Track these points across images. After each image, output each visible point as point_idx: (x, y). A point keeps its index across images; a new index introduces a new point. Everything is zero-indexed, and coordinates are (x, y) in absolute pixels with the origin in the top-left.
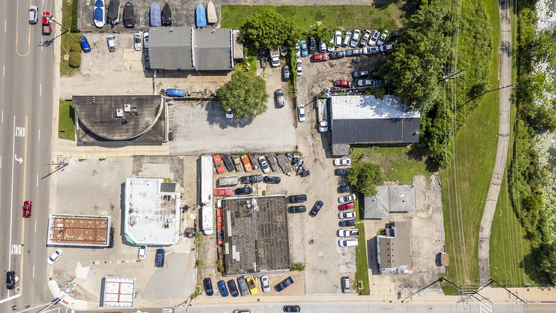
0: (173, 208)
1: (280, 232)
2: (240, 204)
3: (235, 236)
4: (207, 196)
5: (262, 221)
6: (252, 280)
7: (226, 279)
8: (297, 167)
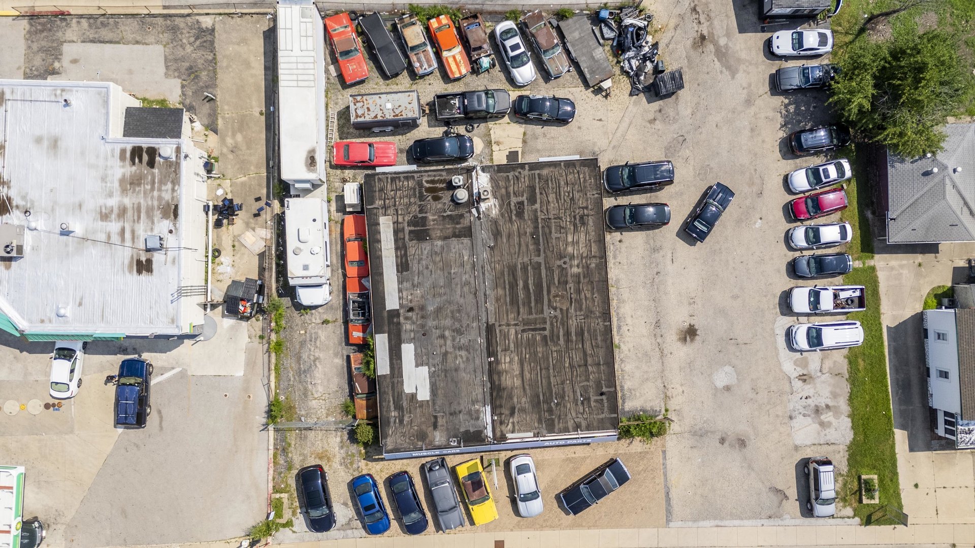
0: (167, 196)
1: (578, 291)
2: (429, 190)
3: (411, 309)
4: (303, 156)
5: (510, 254)
6: (477, 473)
7: (381, 471)
8: (635, 63)
